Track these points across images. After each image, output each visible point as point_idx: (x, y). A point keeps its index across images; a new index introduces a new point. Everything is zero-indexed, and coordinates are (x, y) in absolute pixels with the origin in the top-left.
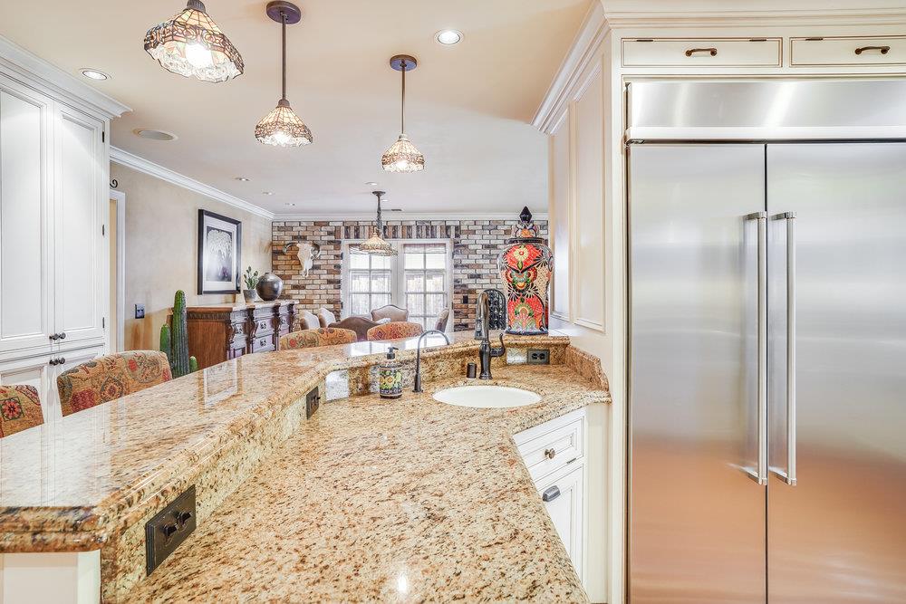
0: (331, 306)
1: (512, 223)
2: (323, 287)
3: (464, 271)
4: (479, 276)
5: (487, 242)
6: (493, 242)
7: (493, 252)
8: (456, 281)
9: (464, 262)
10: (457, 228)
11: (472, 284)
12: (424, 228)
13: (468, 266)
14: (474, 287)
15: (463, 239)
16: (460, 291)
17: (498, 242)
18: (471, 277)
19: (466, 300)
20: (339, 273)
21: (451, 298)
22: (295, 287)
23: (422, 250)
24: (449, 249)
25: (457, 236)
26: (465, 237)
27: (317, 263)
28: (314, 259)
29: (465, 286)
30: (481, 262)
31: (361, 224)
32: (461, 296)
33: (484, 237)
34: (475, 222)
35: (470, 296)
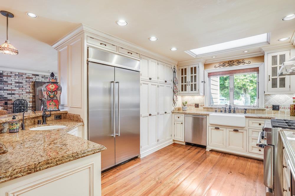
1: (29, 75)
3: (5, 92)
4: (13, 94)
5: (18, 81)
6: (20, 81)
7: (20, 85)
9: (5, 88)
11: (9, 97)
13: (7, 90)
14: (11, 98)
16: (3, 100)
17: (23, 81)
18: (9, 94)
19: (6, 103)
26: (6, 78)
29: (6, 98)
30: (15, 88)
32: (4, 102)
33: (16, 79)
34: (11, 72)
35: (8, 102)
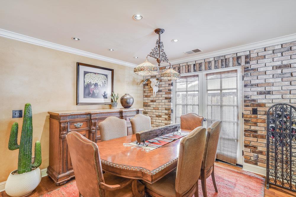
0: (167, 112)
2: (163, 101)
3: (253, 89)
4: (269, 93)
5: (279, 63)
6: (285, 63)
7: (285, 71)
8: (246, 97)
9: (253, 82)
10: (247, 57)
11: (261, 99)
12: (220, 61)
13: (257, 85)
14: (264, 101)
15: (253, 64)
16: (249, 104)
18: (261, 93)
19: (255, 112)
20: (170, 93)
21: (242, 110)
22: (152, 101)
23: (219, 76)
24: (240, 73)
25: (247, 62)
26: (255, 62)
27: (161, 89)
28: (160, 86)
29: (254, 100)
30: (272, 81)
31: (181, 65)
32: (250, 108)
33: (275, 59)
34: (265, 48)
35: (259, 109)
